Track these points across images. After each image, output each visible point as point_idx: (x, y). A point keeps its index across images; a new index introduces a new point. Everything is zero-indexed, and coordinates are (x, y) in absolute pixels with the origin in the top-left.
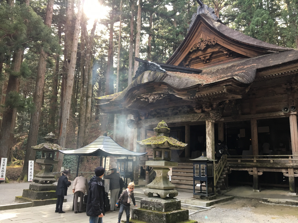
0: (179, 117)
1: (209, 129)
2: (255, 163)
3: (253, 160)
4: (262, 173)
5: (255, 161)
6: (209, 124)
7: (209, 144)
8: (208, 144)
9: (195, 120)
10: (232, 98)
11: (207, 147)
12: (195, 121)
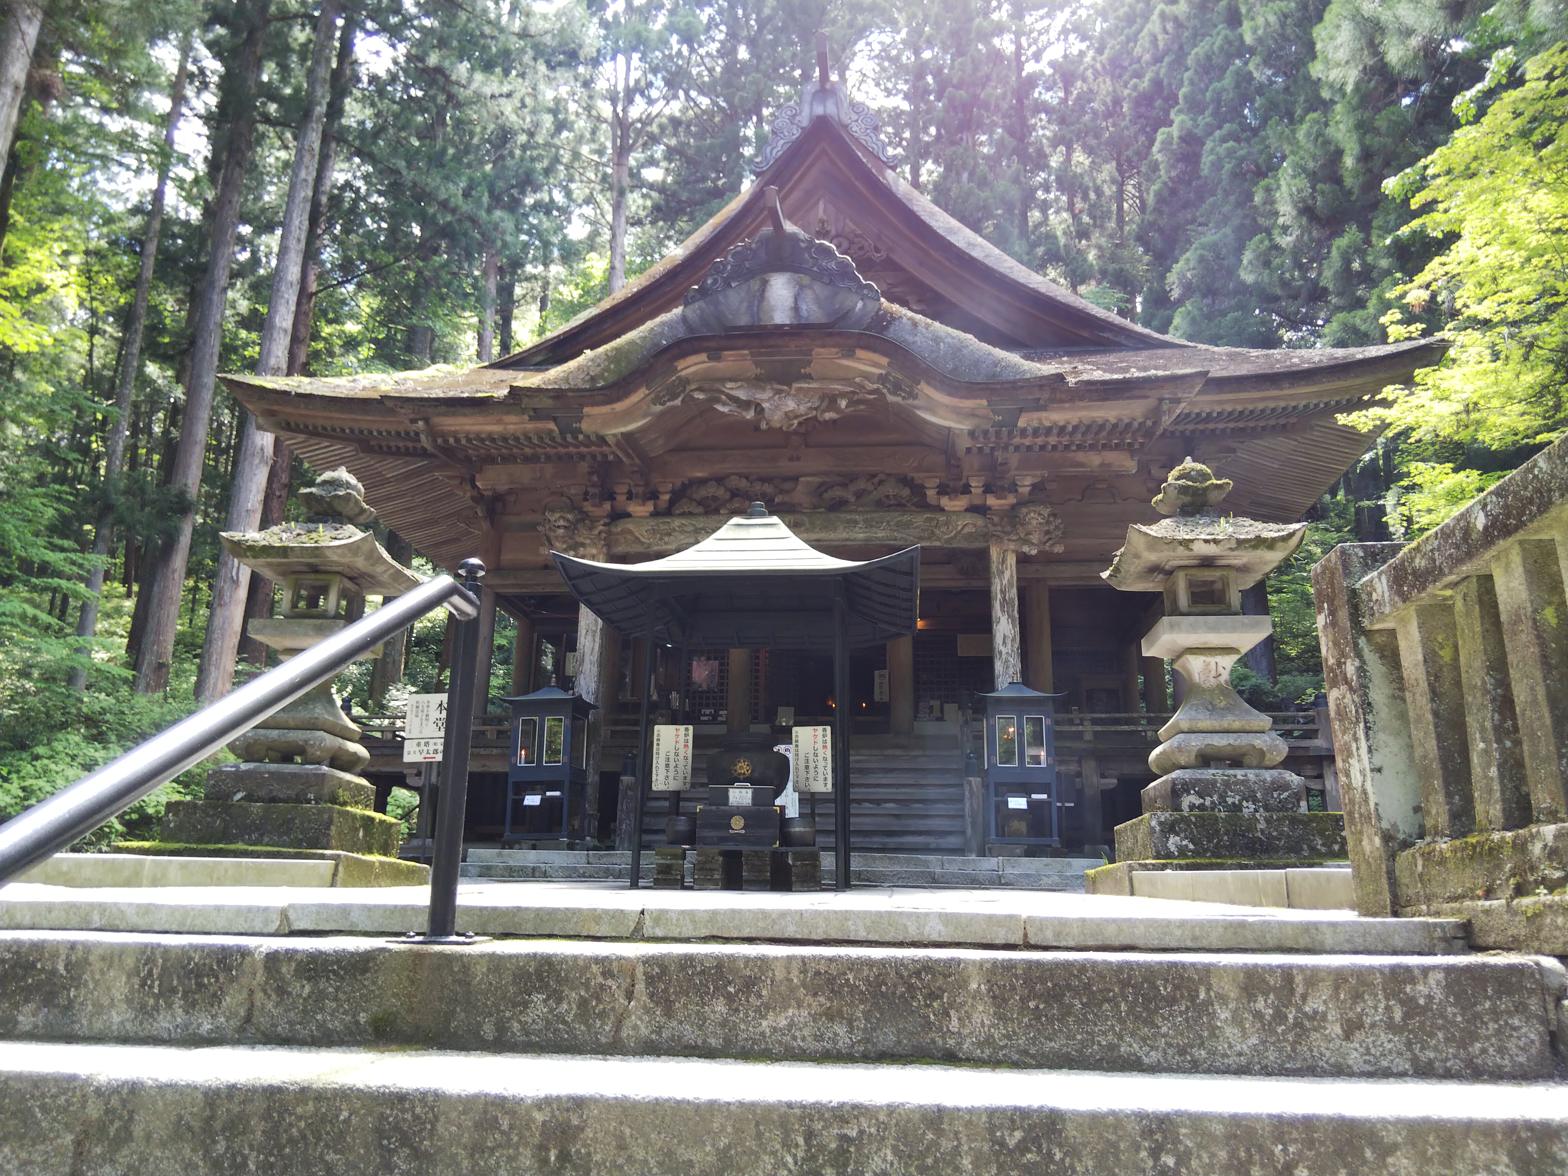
0: (856, 522)
1: (1005, 582)
2: (1089, 742)
3: (1081, 732)
4: (1115, 781)
5: (1088, 737)
6: (1004, 561)
7: (1009, 642)
8: (1004, 643)
9: (939, 539)
10: (1102, 465)
11: (1000, 653)
12: (937, 544)
